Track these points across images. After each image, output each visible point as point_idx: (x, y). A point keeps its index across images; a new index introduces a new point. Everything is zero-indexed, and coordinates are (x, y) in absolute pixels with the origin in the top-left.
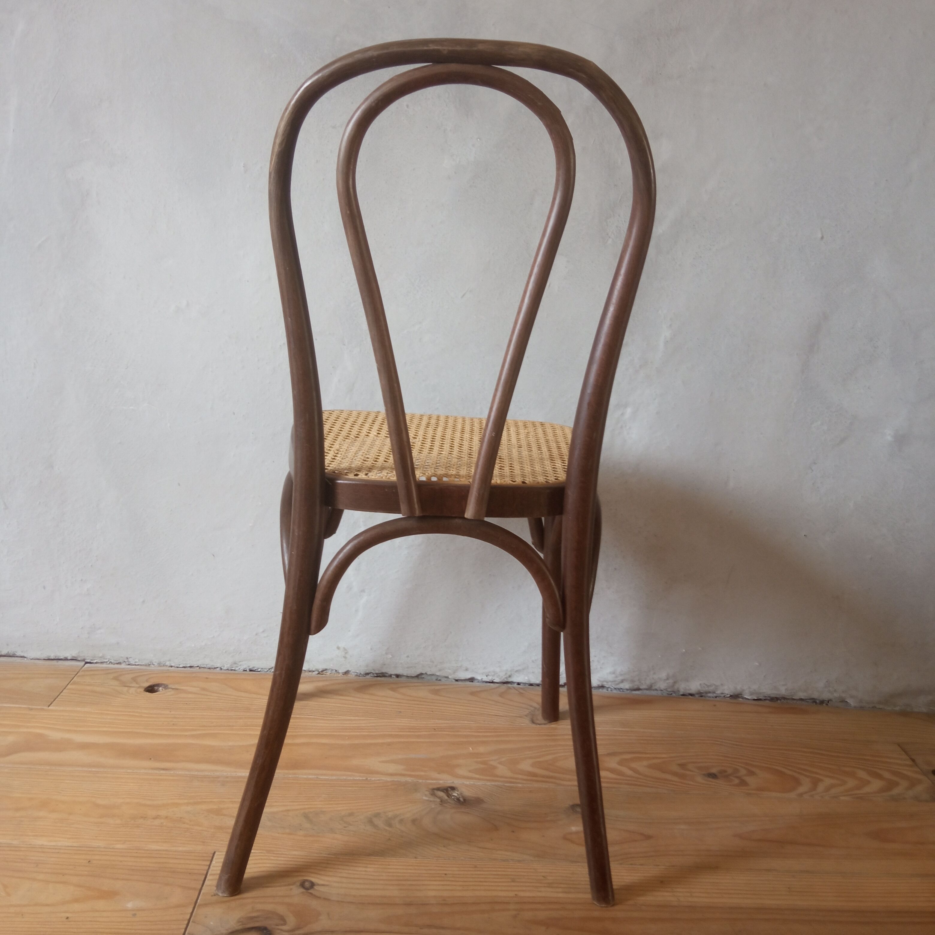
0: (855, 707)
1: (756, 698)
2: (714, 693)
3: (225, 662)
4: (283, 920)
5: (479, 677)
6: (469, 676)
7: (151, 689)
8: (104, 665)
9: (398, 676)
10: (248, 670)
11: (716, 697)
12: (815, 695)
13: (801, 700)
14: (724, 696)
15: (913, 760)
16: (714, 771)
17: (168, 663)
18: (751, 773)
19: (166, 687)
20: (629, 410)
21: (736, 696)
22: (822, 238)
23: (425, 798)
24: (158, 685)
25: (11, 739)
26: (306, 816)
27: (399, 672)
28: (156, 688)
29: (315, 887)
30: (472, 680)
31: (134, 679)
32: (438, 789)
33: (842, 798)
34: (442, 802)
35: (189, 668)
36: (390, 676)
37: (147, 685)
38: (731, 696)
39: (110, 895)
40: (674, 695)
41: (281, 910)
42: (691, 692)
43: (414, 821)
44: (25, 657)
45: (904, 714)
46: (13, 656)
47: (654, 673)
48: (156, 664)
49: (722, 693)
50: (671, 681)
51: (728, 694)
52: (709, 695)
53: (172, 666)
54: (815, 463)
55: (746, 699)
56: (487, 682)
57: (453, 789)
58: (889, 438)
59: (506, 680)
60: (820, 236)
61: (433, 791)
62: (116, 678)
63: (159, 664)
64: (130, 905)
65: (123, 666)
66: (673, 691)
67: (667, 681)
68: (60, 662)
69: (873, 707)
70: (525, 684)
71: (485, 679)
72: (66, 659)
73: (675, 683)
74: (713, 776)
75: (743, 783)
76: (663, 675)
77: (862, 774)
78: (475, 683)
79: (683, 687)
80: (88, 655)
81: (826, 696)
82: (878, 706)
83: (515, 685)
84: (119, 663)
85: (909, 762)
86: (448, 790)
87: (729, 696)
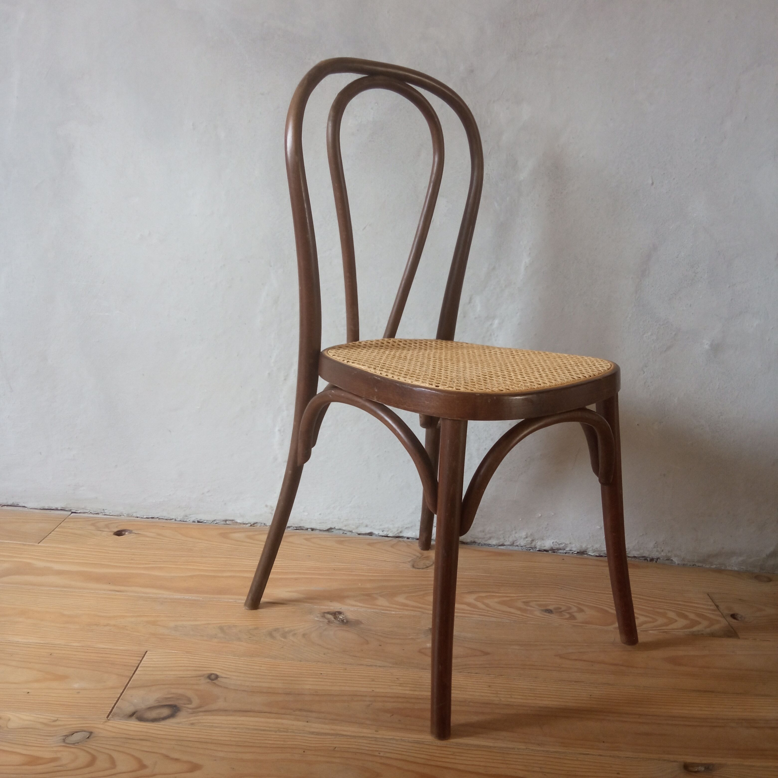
0: (678, 564)
1: (598, 555)
2: (565, 549)
3: (178, 515)
4: (190, 701)
5: (376, 532)
6: (368, 531)
7: (119, 533)
8: (86, 515)
9: (313, 530)
10: (196, 522)
11: (566, 553)
12: (646, 554)
13: (635, 557)
14: (572, 553)
15: (717, 606)
16: (551, 607)
17: (135, 515)
18: (581, 610)
19: (130, 532)
20: (496, 322)
21: (582, 553)
22: (652, 184)
23: (316, 619)
24: (125, 531)
25: (6, 565)
26: (221, 629)
27: (313, 526)
28: (123, 533)
29: (219, 679)
30: (371, 534)
31: (107, 526)
32: (329, 613)
33: (651, 632)
34: (329, 622)
35: (151, 519)
36: (307, 529)
37: (116, 530)
38: (578, 553)
39: (62, 678)
40: (532, 550)
41: (189, 694)
42: (545, 548)
43: (304, 635)
44: (26, 507)
45: (719, 571)
46: (17, 506)
47: (516, 533)
48: (125, 515)
49: (571, 550)
50: (529, 539)
51: (575, 551)
52: (560, 551)
53: (138, 517)
54: (646, 366)
55: (590, 555)
56: (383, 536)
57: (340, 613)
58: (707, 347)
59: (397, 535)
60: (650, 182)
61: (324, 614)
62: (93, 525)
63: (128, 515)
64: (76, 686)
65: (100, 516)
66: (531, 548)
67: (527, 539)
68: (52, 512)
69: (693, 565)
70: (413, 538)
71: (381, 533)
72: (57, 509)
73: (533, 540)
74: (550, 611)
75: (572, 617)
76: (523, 534)
77: (672, 615)
78: (373, 537)
79: (539, 544)
80: (73, 506)
81: (655, 554)
82: (698, 564)
83: (405, 539)
84: (98, 514)
85: (713, 607)
86: (336, 614)
87: (576, 552)
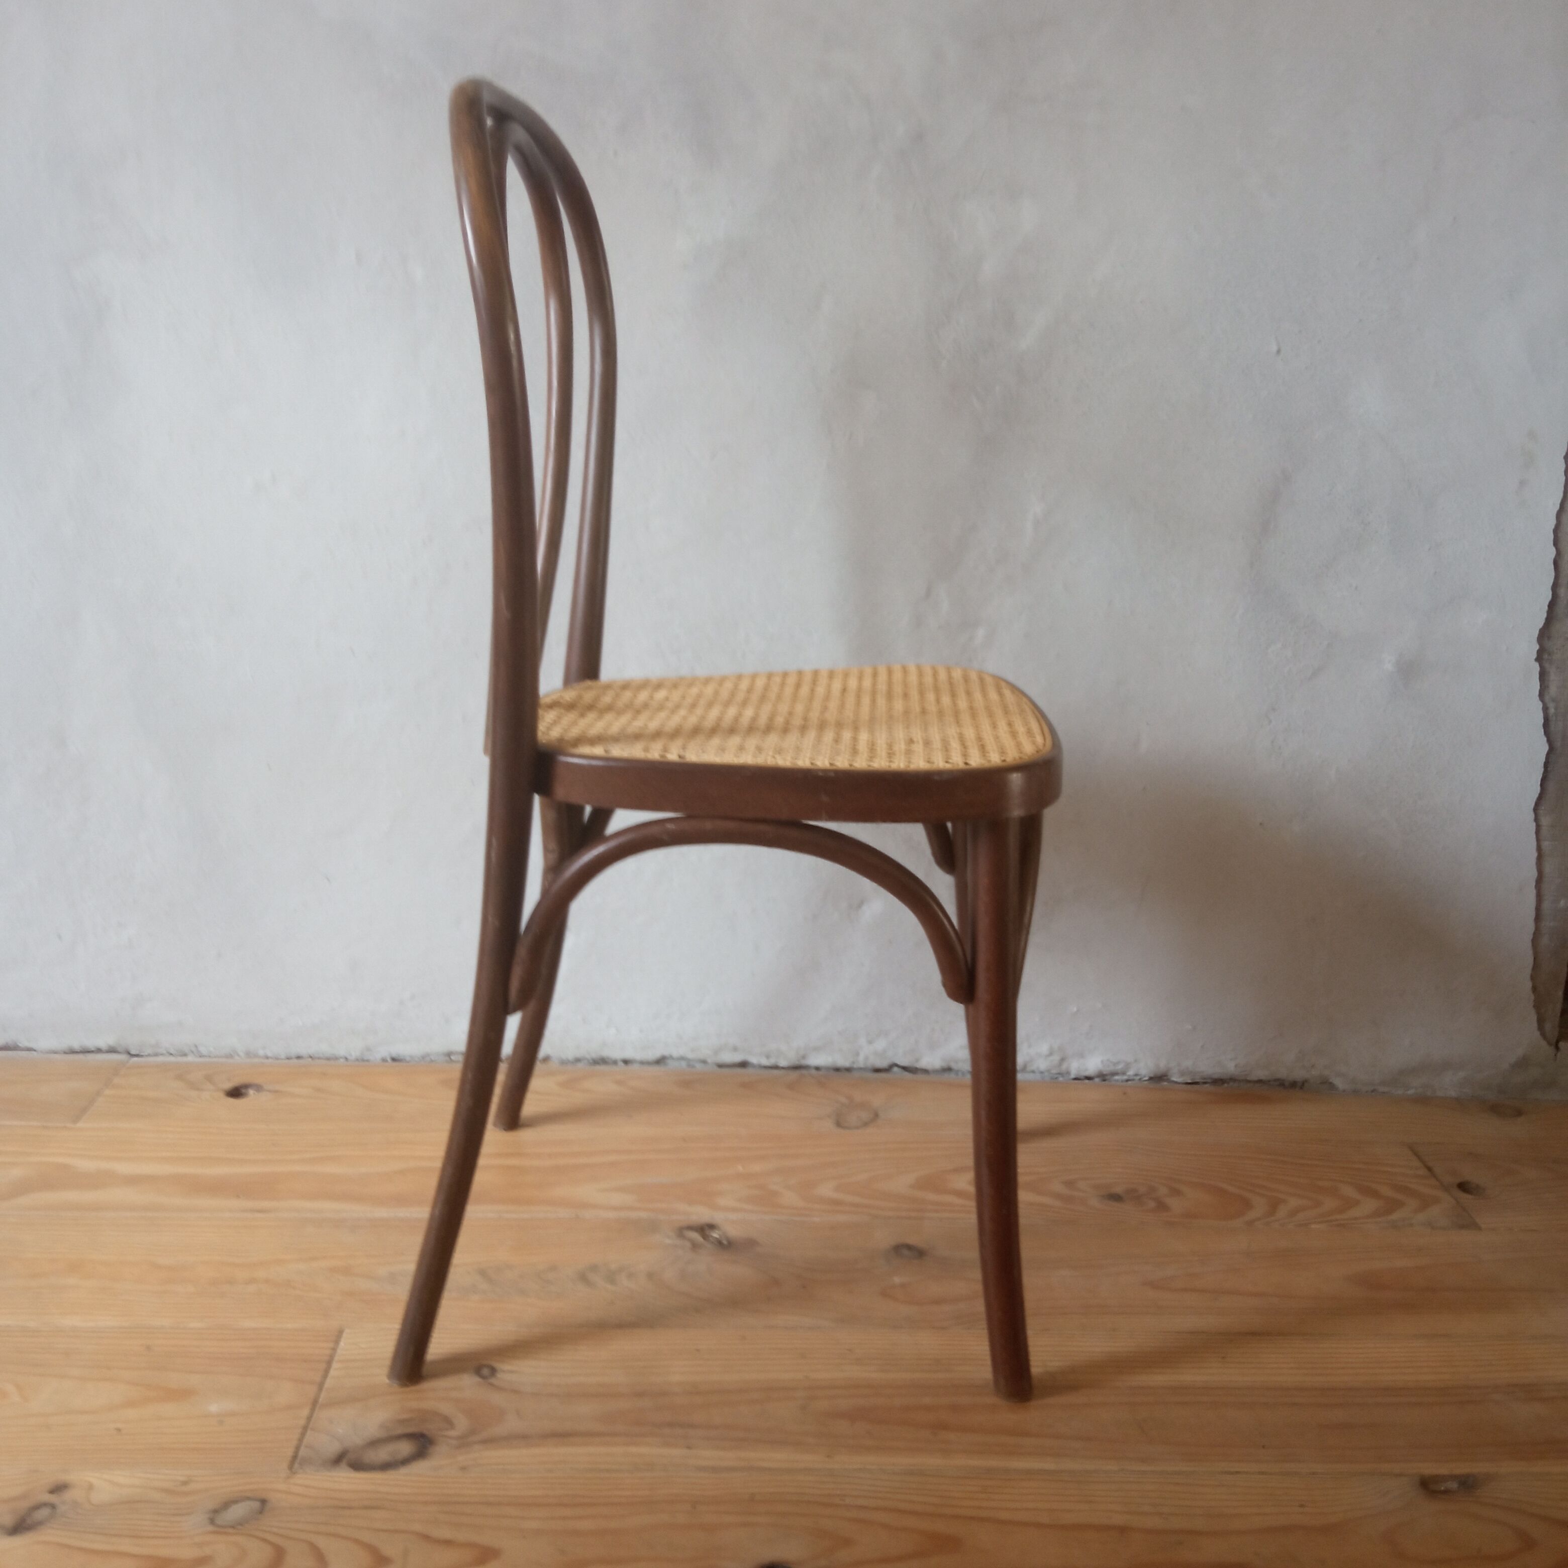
0: (1344, 1091)
1: (1190, 1081)
2: (1124, 1073)
3: (351, 1047)
4: (448, 1422)
5: (754, 1060)
6: (738, 1058)
7: (236, 1093)
8: (160, 1059)
9: (626, 1062)
10: (389, 1060)
11: (1127, 1081)
12: (1283, 1073)
13: (1260, 1081)
14: (1140, 1079)
15: (1430, 1169)
16: (1118, 1190)
17: (261, 1053)
18: (1176, 1192)
19: (258, 1088)
20: (981, 633)
21: (1159, 1078)
22: (1279, 351)
23: (668, 1241)
24: (247, 1086)
25: (16, 1173)
26: (482, 1273)
27: (629, 1054)
28: (243, 1091)
29: (499, 1375)
30: (744, 1065)
31: (209, 1078)
32: (691, 1228)
33: (1313, 1226)
34: (695, 1246)
35: (296, 1061)
36: (615, 1062)
37: (229, 1085)
38: (1151, 1079)
39: (183, 1394)
40: (1061, 1079)
41: (445, 1408)
42: (1087, 1074)
43: (650, 1276)
44: (36, 1050)
45: (1423, 1100)
46: (15, 1048)
47: (1030, 1046)
48: (241, 1054)
49: (1136, 1075)
50: (1056, 1058)
51: (1145, 1077)
52: (1116, 1077)
53: (267, 1058)
54: (1274, 710)
55: (1176, 1083)
56: (766, 1067)
57: (712, 1227)
58: (1389, 667)
59: (797, 1063)
60: (1275, 348)
61: (681, 1231)
62: (179, 1077)
63: (248, 1054)
64: (214, 1408)
65: (190, 1058)
66: (1059, 1074)
67: (1051, 1058)
68: (90, 1057)
69: (1372, 1091)
70: (828, 1069)
71: (765, 1062)
72: (99, 1051)
73: (1063, 1060)
74: (1116, 1198)
75: (1162, 1206)
76: (1044, 1048)
77: (1348, 1191)
78: (749, 1071)
79: (1076, 1067)
80: (133, 1042)
81: (1299, 1074)
82: (1382, 1089)
83: (813, 1072)
84: (185, 1055)
85: (1423, 1172)
86: (704, 1229)
87: (1146, 1078)
